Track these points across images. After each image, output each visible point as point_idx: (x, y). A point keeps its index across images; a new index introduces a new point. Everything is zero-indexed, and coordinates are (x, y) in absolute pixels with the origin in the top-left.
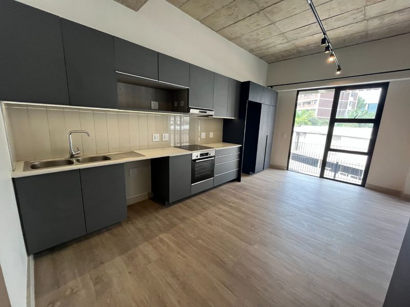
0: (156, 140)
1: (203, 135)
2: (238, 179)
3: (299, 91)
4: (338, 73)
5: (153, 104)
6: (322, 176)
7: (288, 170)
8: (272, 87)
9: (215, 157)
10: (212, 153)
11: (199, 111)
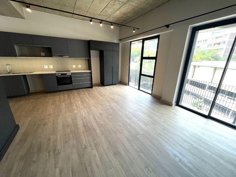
0: (46, 68)
1: (74, 66)
2: (92, 87)
3: (131, 42)
4: (134, 32)
5: (42, 54)
6: (139, 89)
7: (129, 85)
8: (120, 40)
9: (71, 76)
10: (69, 74)
11: (58, 56)
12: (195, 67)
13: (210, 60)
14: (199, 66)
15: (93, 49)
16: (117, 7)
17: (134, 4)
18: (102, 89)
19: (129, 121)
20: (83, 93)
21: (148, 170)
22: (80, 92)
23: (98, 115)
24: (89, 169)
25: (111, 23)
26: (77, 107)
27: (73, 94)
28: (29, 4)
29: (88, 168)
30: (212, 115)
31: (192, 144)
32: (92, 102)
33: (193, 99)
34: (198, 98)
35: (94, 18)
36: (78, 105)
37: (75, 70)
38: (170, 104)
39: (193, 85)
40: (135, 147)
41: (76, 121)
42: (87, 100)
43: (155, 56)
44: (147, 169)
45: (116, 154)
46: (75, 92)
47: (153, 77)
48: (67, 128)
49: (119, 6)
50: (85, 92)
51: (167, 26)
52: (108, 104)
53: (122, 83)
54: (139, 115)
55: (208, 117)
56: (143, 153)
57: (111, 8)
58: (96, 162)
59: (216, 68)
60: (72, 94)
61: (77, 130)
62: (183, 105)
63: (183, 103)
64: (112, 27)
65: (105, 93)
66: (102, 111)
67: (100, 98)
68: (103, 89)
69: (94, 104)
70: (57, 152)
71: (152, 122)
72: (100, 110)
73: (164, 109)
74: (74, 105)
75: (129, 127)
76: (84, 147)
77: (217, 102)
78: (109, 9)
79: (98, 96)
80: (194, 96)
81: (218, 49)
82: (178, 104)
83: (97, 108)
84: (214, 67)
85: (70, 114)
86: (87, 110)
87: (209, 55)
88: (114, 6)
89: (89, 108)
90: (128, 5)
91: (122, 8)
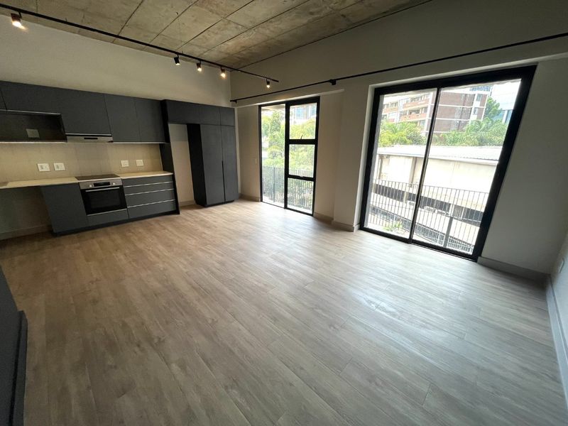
0: (44, 170)
1: (125, 163)
2: (176, 212)
3: (260, 106)
4: (268, 86)
5: (30, 132)
6: (286, 207)
7: (262, 201)
8: (235, 101)
9: (121, 187)
10: (115, 182)
11: (83, 138)
12: (382, 157)
13: (405, 143)
14: (388, 156)
15: (173, 122)
16: (230, 33)
17: (268, 32)
18: (203, 214)
19: (283, 267)
20: (157, 226)
21: (335, 328)
22: (152, 225)
23: (217, 265)
24: (236, 350)
25: (221, 66)
26: (158, 256)
27: (133, 231)
28: (20, 11)
29: (233, 349)
30: (415, 237)
31: (391, 283)
32: (191, 242)
33: (385, 222)
34: (392, 218)
35: (182, 54)
36: (159, 253)
37: (129, 172)
38: (350, 229)
39: (382, 194)
40: (306, 303)
41: (170, 283)
42: (177, 241)
43: (314, 138)
44: (332, 328)
45: (276, 318)
46: (138, 228)
47: (313, 179)
48: (155, 297)
49: (236, 32)
50: (164, 225)
51: (333, 82)
52: (229, 244)
53: (247, 197)
54: (299, 253)
55: (409, 241)
56: (320, 309)
57: (217, 34)
58: (245, 338)
59: (416, 158)
60: (130, 231)
61: (182, 297)
62: (370, 228)
63: (369, 225)
64: (223, 75)
65: (215, 222)
66: (222, 256)
67: (206, 232)
68: (205, 215)
69: (196, 246)
70: (156, 340)
71: (324, 262)
72: (217, 256)
73: (340, 238)
74: (150, 253)
75: (285, 276)
76: (210, 321)
77: (419, 220)
78: (212, 35)
79: (201, 229)
80: (385, 216)
81: (416, 123)
82: (362, 227)
83: (209, 253)
84: (413, 157)
85: (149, 272)
86: (186, 260)
87: (403, 133)
88: (224, 32)
89: (189, 255)
90: (254, 33)
91: (242, 36)
